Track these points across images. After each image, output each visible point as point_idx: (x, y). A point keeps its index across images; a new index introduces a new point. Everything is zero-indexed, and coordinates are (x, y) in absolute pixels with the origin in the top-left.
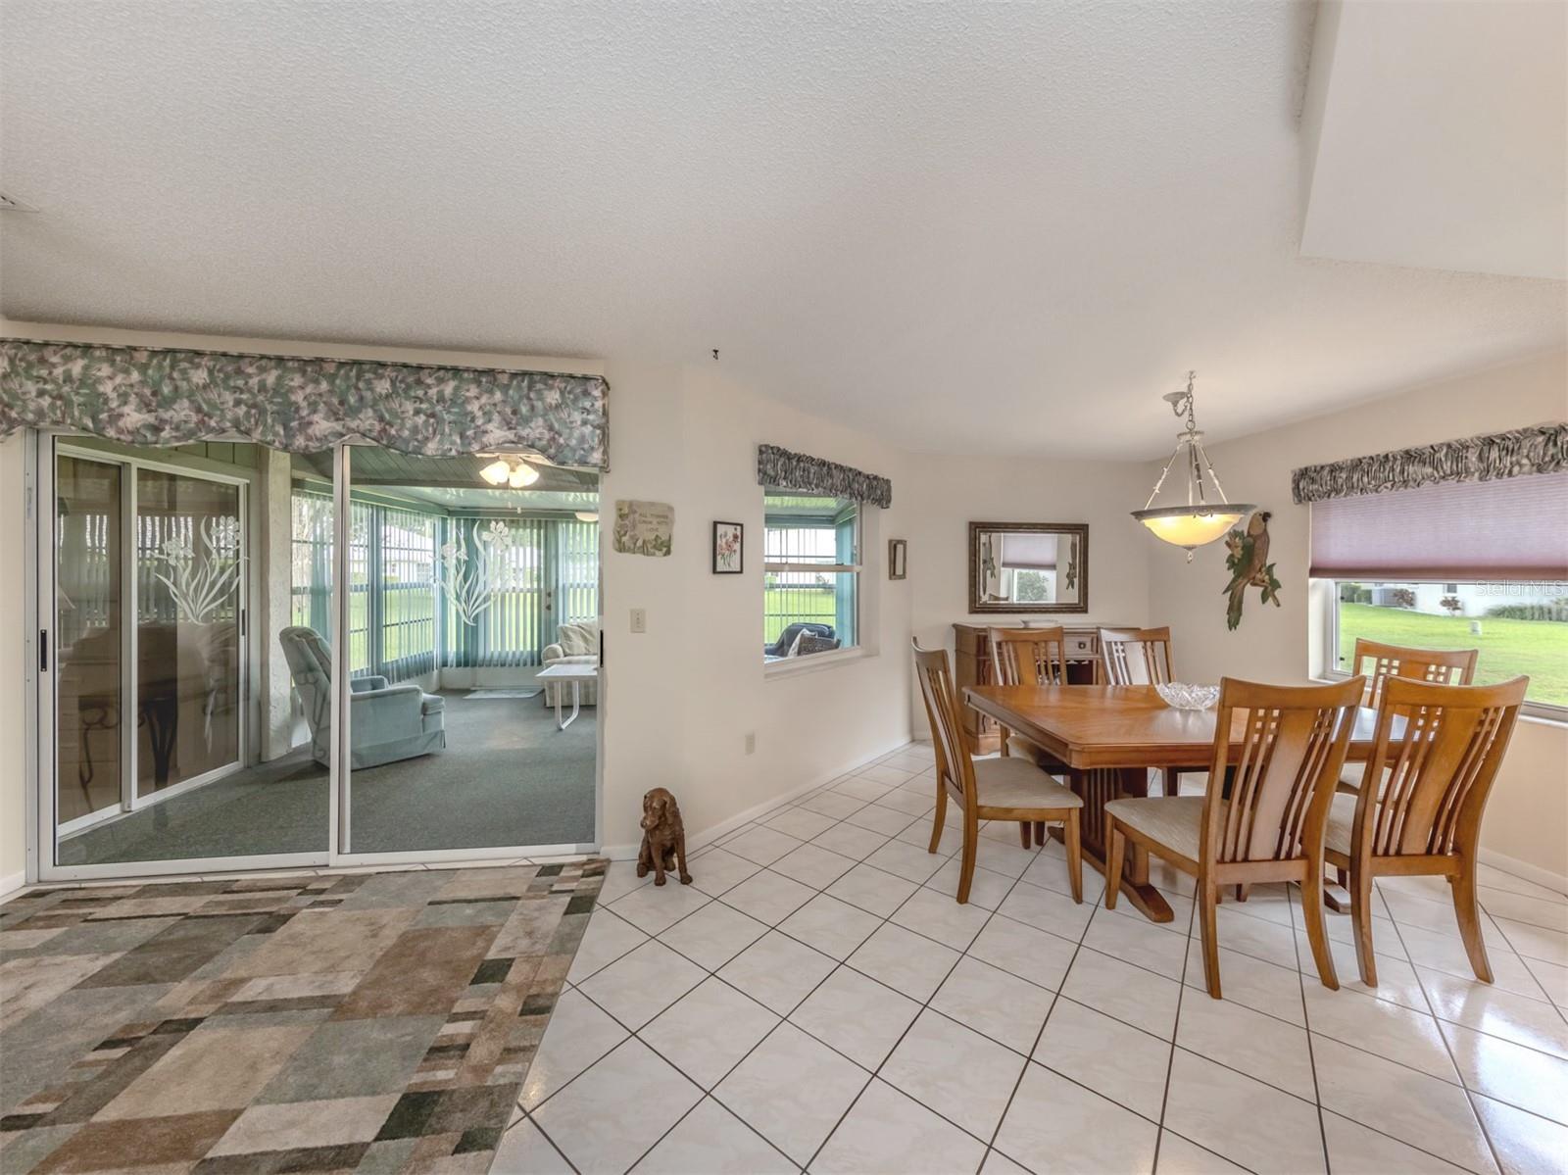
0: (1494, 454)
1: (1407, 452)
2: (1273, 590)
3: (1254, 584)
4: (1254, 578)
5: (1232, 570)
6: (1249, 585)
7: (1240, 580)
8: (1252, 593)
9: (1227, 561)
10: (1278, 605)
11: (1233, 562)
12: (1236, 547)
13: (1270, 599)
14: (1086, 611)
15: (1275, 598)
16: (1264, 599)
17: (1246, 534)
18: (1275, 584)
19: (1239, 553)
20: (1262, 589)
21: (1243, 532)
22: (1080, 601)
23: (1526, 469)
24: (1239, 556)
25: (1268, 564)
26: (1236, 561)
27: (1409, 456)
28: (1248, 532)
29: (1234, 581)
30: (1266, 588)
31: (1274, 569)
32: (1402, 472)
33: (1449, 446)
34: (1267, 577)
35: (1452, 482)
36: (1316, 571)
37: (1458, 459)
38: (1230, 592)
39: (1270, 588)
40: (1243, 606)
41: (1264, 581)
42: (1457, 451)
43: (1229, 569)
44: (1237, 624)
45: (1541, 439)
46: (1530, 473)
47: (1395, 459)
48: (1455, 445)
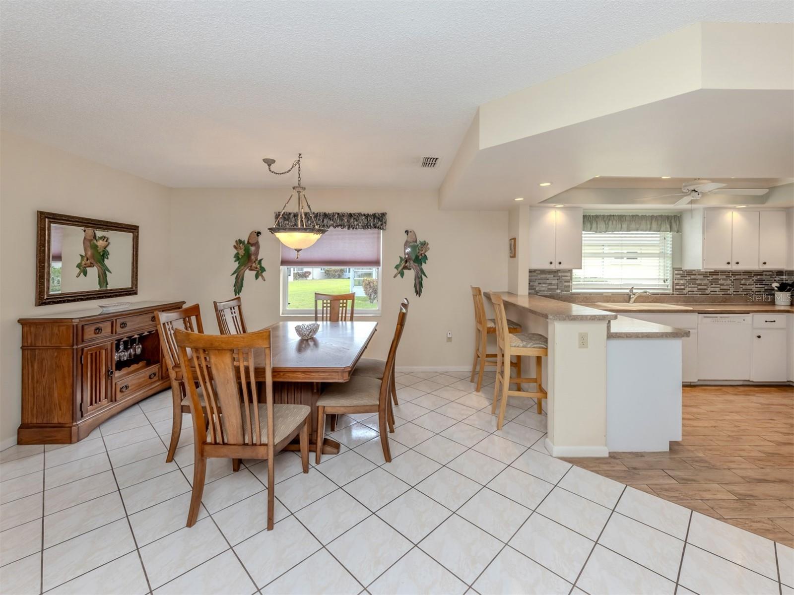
0: (352, 220)
1: (325, 214)
2: (262, 272)
3: (251, 270)
4: (251, 266)
5: (238, 262)
6: (247, 270)
7: (242, 267)
8: (249, 275)
9: (235, 257)
10: (264, 280)
11: (238, 257)
12: (241, 249)
13: (260, 277)
14: (136, 293)
15: (262, 276)
16: (257, 277)
17: (246, 242)
18: (263, 270)
19: (242, 252)
20: (255, 272)
21: (244, 241)
22: (132, 286)
23: (360, 227)
24: (243, 254)
25: (259, 259)
26: (240, 257)
27: (326, 215)
28: (248, 241)
29: (238, 268)
30: (258, 272)
31: (262, 262)
32: (323, 221)
33: (338, 214)
34: (259, 266)
35: (340, 228)
36: (284, 262)
37: (341, 220)
38: (235, 275)
39: (260, 271)
40: (244, 282)
41: (257, 268)
42: (341, 216)
43: (235, 261)
44: (241, 291)
45: (364, 217)
46: (361, 229)
47: (320, 215)
48: (340, 214)
